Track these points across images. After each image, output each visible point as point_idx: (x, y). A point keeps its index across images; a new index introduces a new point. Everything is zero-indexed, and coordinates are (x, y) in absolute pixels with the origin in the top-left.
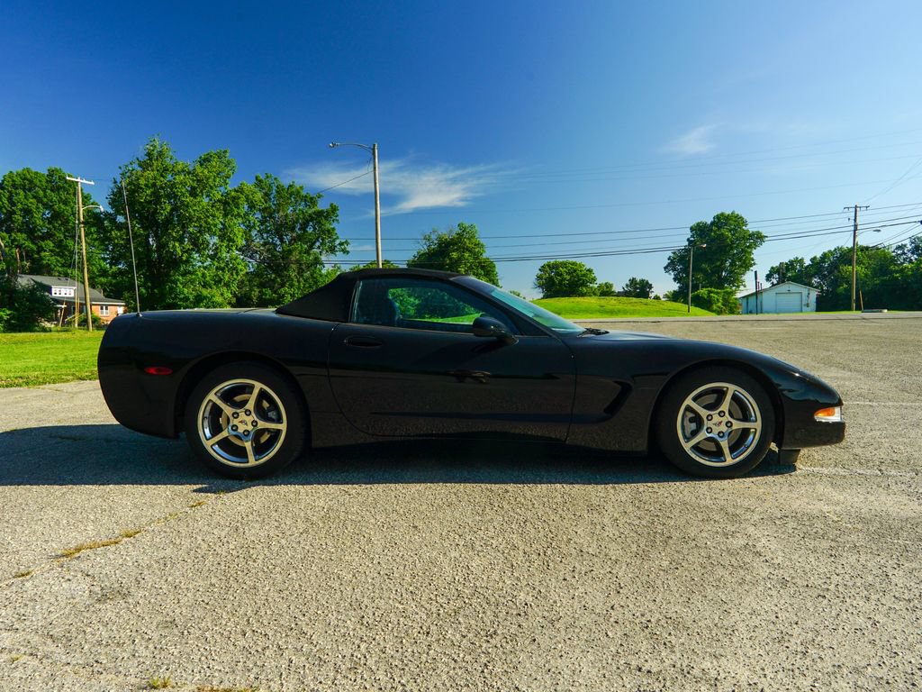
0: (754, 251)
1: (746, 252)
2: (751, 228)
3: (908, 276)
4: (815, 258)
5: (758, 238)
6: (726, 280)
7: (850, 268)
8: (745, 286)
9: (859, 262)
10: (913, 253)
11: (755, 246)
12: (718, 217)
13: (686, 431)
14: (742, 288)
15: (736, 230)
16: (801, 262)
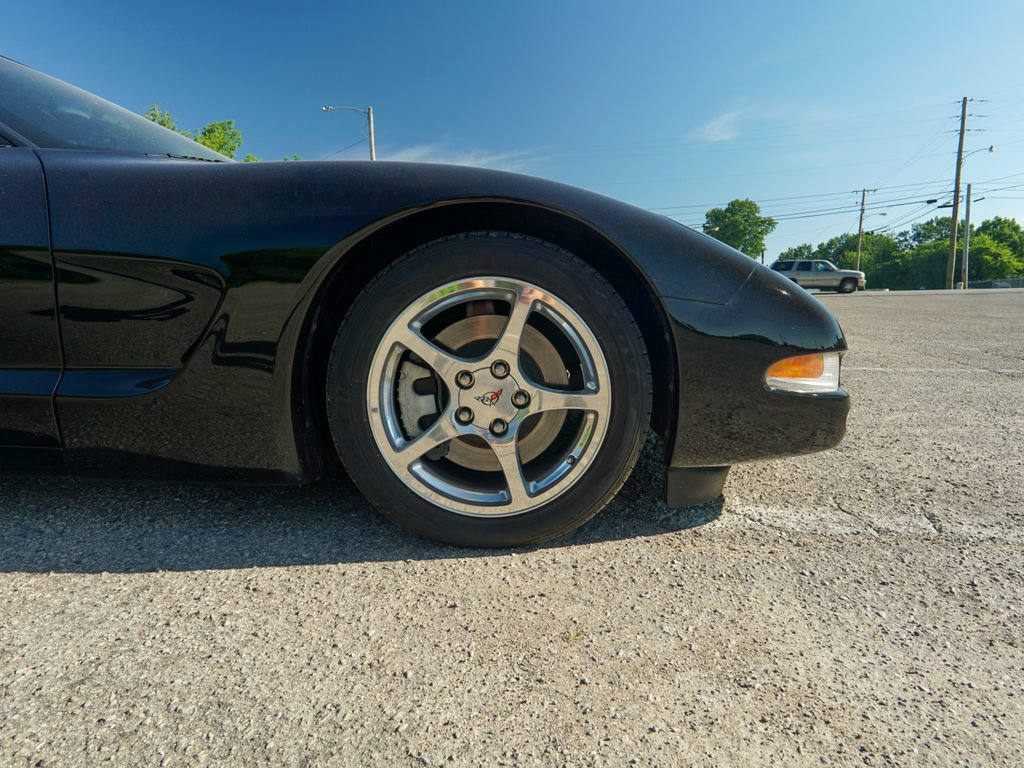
0: (765, 237)
1: (758, 238)
2: (763, 214)
3: (908, 262)
4: (822, 245)
5: (770, 224)
7: (855, 254)
9: (864, 249)
10: (914, 240)
11: (766, 232)
12: (733, 204)
13: (405, 418)
15: (749, 216)
16: (809, 248)
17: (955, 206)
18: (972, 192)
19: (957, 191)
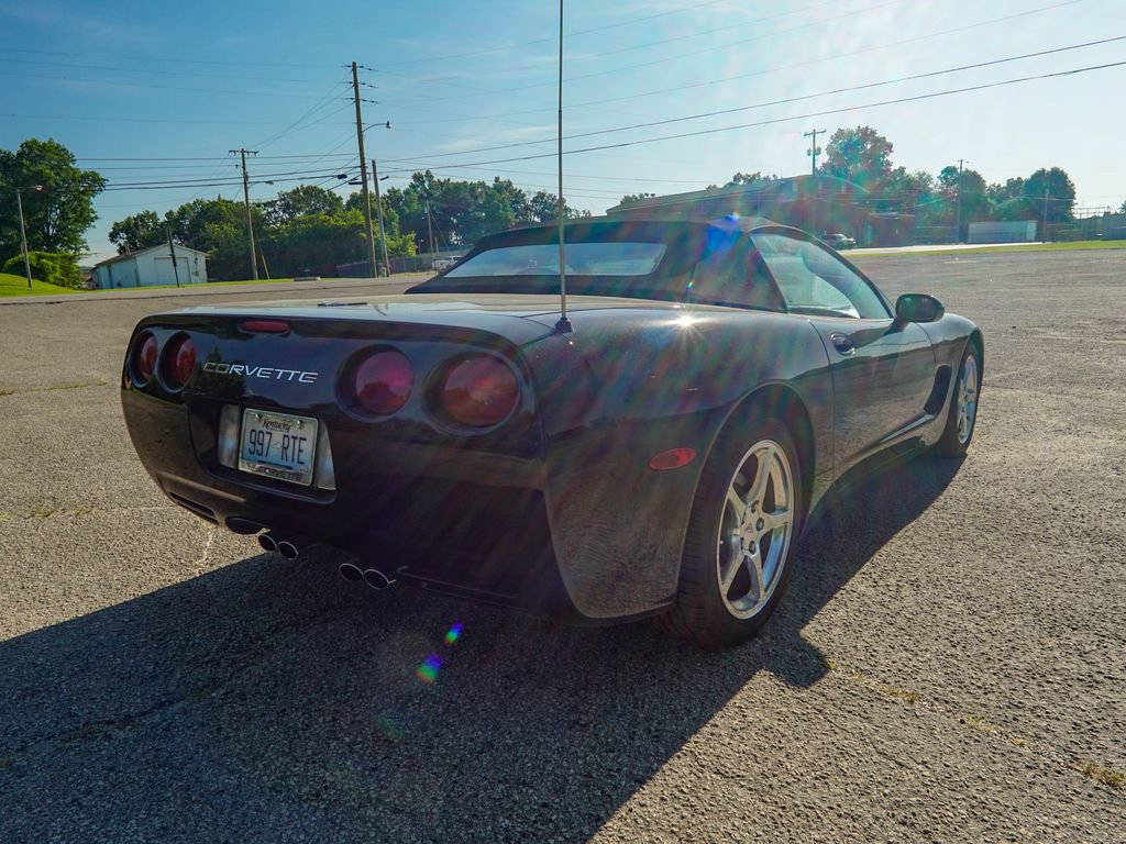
0: (92, 200)
1: (82, 200)
3: (284, 238)
4: (171, 213)
5: (95, 182)
6: (57, 239)
7: (216, 226)
8: (88, 249)
10: (284, 212)
11: (92, 192)
12: (27, 146)
14: (83, 251)
15: (61, 168)
16: (153, 216)
17: (364, 183)
18: (378, 170)
19: (363, 166)
